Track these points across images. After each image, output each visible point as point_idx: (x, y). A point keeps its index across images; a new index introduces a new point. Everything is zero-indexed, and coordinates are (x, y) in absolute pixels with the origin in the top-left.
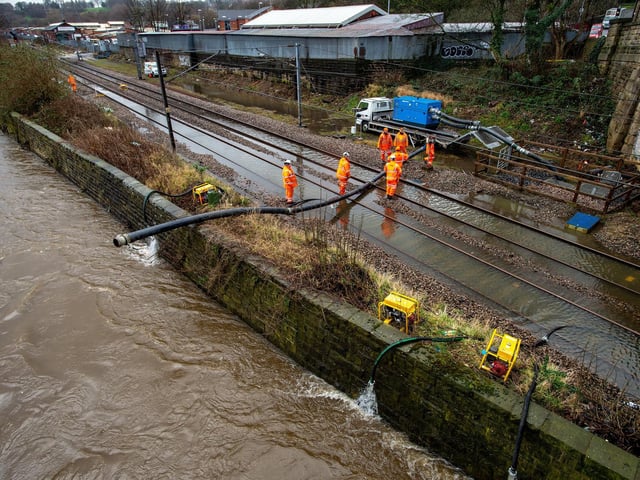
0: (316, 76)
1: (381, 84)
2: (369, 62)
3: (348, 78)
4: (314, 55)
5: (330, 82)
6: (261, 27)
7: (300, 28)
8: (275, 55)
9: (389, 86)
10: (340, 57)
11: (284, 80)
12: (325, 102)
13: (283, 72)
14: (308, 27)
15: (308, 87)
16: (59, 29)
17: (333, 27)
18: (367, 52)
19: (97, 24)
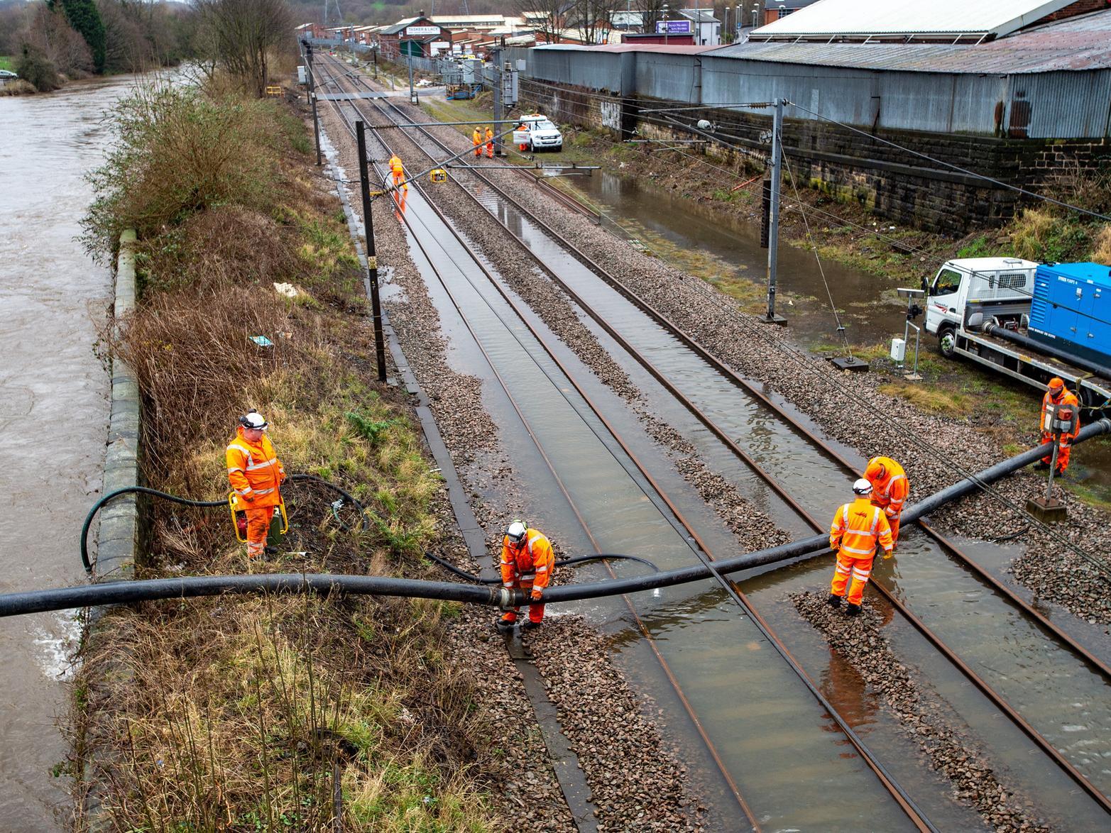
0: (893, 175)
1: (1061, 212)
2: (1041, 144)
3: (972, 187)
4: (892, 120)
5: (924, 195)
6: (791, 39)
7: (884, 41)
8: (802, 115)
9: (1085, 219)
10: (958, 126)
11: (816, 179)
12: (896, 250)
13: (815, 159)
14: (903, 39)
15: (871, 203)
16: (410, 31)
17: (968, 40)
18: (1035, 116)
19: (499, 18)
